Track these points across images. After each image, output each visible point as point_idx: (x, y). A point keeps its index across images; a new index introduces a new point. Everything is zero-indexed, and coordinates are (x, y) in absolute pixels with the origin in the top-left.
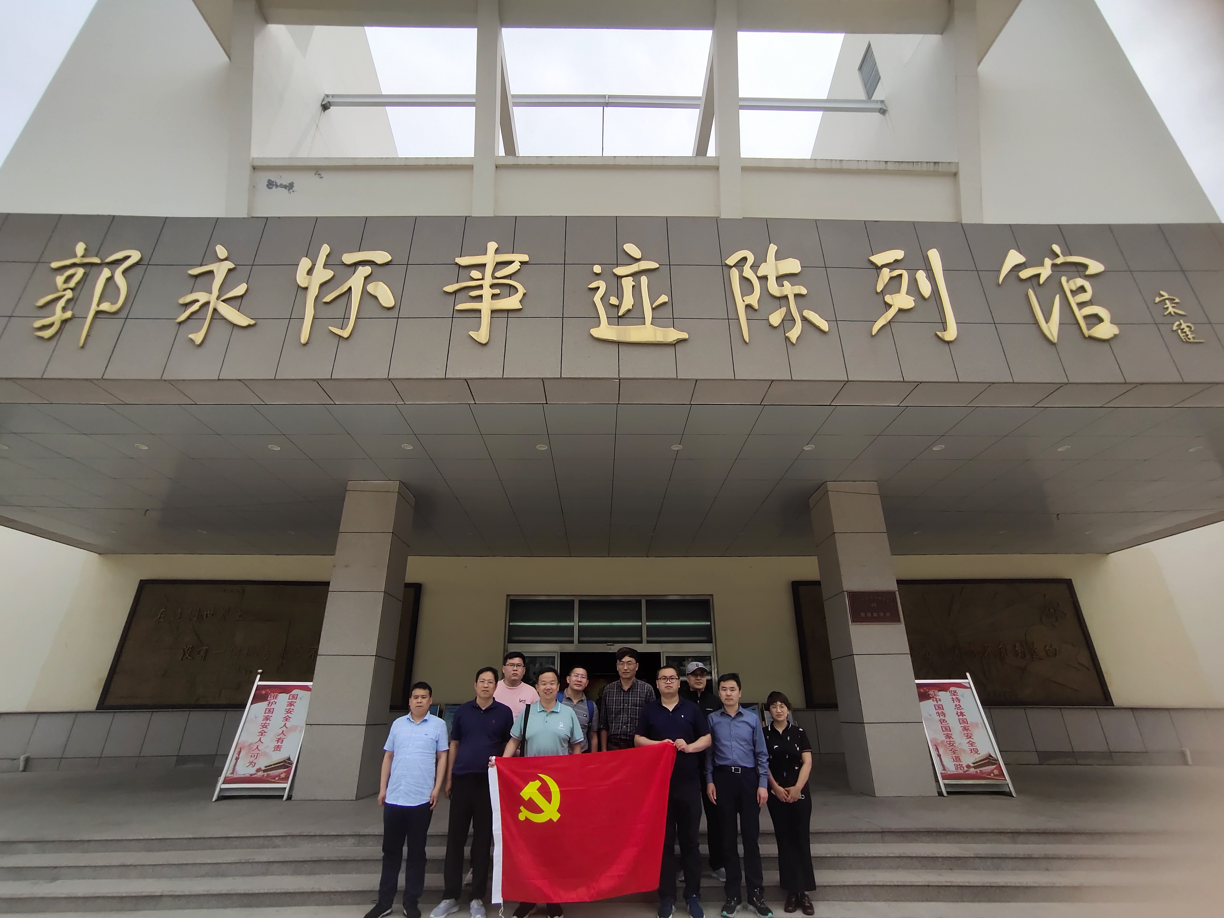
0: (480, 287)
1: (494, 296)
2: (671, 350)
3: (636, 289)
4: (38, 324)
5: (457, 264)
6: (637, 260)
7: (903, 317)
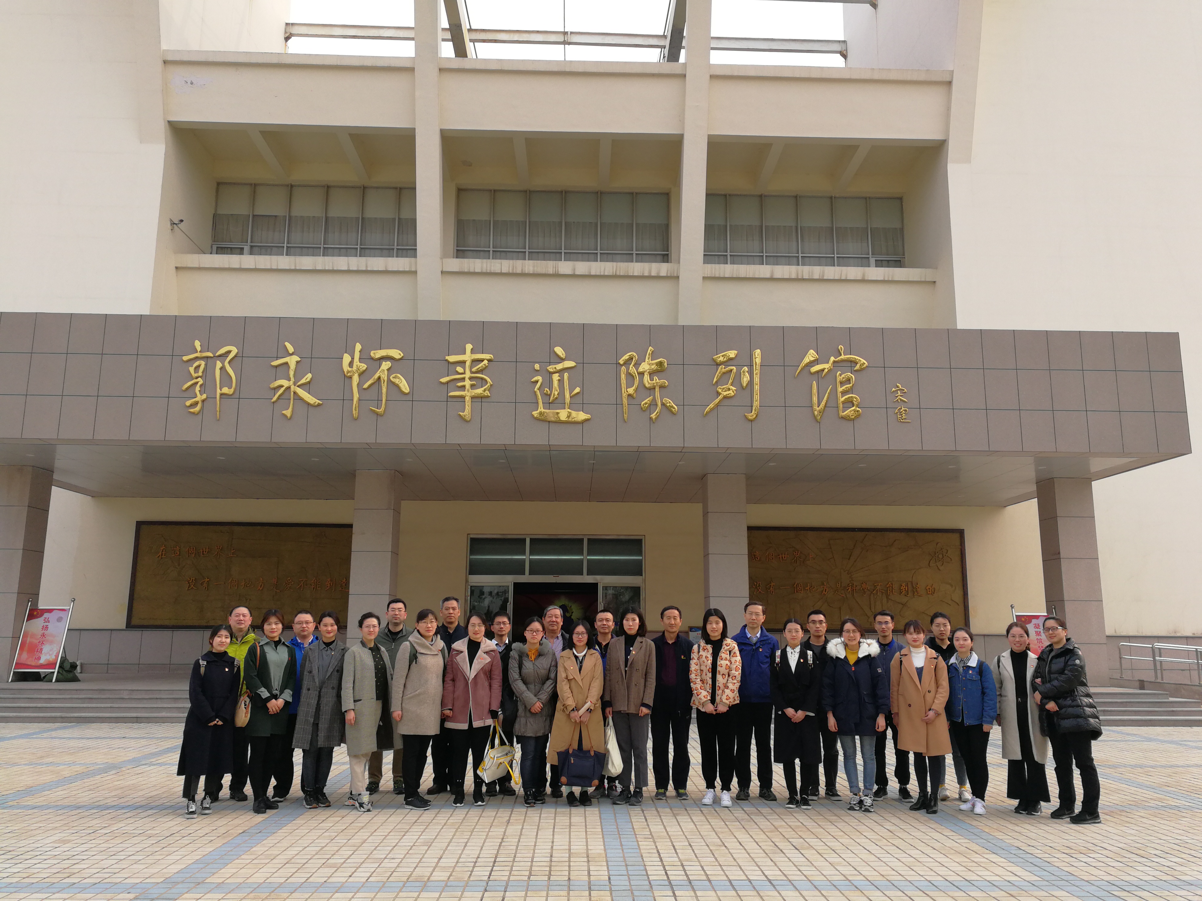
0: (463, 379)
1: (472, 386)
2: (580, 426)
3: (561, 381)
4: (188, 403)
5: (446, 360)
6: (562, 360)
7: (726, 402)
